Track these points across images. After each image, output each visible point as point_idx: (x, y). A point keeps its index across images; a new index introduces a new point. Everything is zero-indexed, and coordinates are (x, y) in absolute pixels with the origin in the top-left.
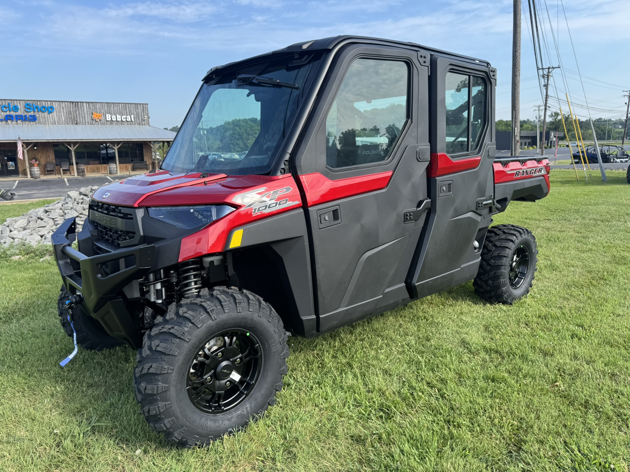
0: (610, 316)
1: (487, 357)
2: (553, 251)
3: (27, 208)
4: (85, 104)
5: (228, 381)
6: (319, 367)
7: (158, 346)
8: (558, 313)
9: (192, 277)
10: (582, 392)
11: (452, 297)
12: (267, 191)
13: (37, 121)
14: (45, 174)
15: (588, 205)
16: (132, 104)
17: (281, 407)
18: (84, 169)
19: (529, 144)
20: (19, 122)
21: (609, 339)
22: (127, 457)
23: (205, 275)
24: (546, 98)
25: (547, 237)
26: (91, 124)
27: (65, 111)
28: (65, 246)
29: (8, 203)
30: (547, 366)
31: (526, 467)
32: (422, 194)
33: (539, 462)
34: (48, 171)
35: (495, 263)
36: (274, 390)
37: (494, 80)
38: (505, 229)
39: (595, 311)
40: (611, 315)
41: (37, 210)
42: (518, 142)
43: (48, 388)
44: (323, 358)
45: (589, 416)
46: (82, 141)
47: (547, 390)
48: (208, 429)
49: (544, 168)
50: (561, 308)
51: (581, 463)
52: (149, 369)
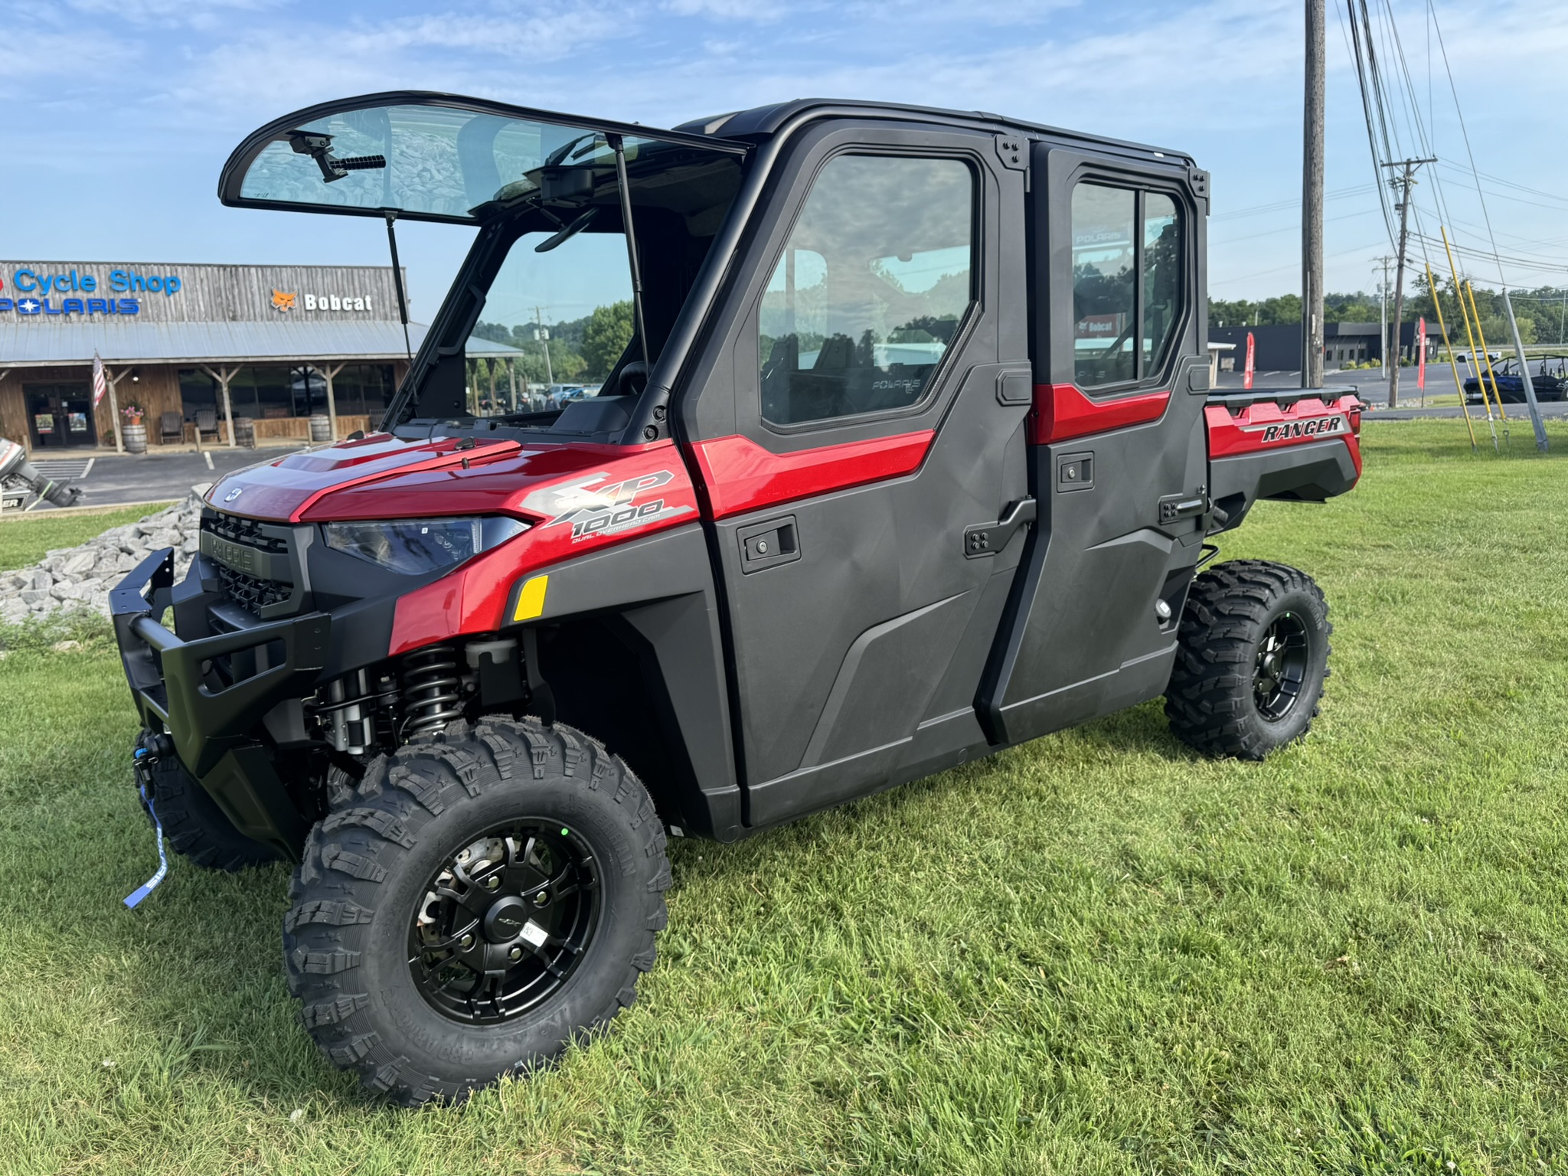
0: (1506, 790)
1: (1180, 890)
2: (1386, 625)
3: (103, 523)
4: (253, 270)
5: (516, 946)
6: (758, 913)
7: (335, 858)
8: (1375, 781)
9: (437, 692)
10: (1404, 981)
11: (1113, 743)
12: (608, 481)
13: (139, 314)
14: (159, 443)
15: (1492, 508)
16: (368, 268)
17: (653, 1011)
18: (251, 428)
19: (1362, 354)
20: (96, 315)
21: (1496, 849)
22: (268, 1126)
23: (470, 688)
24: (1403, 238)
25: (1376, 591)
26: (268, 320)
27: (206, 289)
28: (141, 617)
29: (60, 513)
30: (1326, 913)
31: (1236, 1165)
32: (1014, 483)
33: (1268, 1152)
34: (165, 434)
35: (1217, 656)
36: (633, 969)
37: (1204, 201)
38: (1244, 571)
39: (1470, 778)
40: (1511, 787)
41: (119, 530)
42: (1319, 350)
43: (102, 961)
44: (770, 890)
45: (1413, 1040)
46: (246, 360)
47: (1317, 975)
48: (463, 1062)
49: (1343, 418)
50: (1384, 768)
51: (1374, 1157)
52: (313, 914)
